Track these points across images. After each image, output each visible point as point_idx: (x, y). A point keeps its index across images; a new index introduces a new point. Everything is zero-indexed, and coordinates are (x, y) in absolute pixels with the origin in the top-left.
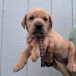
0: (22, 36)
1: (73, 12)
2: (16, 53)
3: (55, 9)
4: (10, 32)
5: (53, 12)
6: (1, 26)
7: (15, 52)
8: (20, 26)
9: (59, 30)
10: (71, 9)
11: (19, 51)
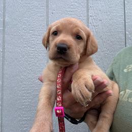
0: (37, 66)
1: (126, 21)
2: (28, 95)
3: (94, 17)
4: (16, 59)
5: (91, 23)
6: (2, 50)
7: (25, 93)
8: (33, 48)
9: (102, 53)
10: (122, 16)
11: (32, 92)
